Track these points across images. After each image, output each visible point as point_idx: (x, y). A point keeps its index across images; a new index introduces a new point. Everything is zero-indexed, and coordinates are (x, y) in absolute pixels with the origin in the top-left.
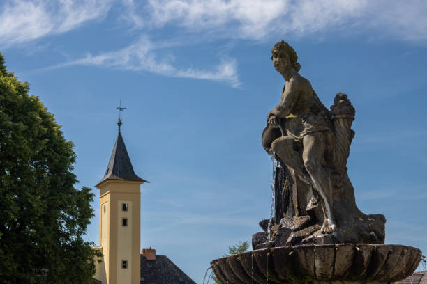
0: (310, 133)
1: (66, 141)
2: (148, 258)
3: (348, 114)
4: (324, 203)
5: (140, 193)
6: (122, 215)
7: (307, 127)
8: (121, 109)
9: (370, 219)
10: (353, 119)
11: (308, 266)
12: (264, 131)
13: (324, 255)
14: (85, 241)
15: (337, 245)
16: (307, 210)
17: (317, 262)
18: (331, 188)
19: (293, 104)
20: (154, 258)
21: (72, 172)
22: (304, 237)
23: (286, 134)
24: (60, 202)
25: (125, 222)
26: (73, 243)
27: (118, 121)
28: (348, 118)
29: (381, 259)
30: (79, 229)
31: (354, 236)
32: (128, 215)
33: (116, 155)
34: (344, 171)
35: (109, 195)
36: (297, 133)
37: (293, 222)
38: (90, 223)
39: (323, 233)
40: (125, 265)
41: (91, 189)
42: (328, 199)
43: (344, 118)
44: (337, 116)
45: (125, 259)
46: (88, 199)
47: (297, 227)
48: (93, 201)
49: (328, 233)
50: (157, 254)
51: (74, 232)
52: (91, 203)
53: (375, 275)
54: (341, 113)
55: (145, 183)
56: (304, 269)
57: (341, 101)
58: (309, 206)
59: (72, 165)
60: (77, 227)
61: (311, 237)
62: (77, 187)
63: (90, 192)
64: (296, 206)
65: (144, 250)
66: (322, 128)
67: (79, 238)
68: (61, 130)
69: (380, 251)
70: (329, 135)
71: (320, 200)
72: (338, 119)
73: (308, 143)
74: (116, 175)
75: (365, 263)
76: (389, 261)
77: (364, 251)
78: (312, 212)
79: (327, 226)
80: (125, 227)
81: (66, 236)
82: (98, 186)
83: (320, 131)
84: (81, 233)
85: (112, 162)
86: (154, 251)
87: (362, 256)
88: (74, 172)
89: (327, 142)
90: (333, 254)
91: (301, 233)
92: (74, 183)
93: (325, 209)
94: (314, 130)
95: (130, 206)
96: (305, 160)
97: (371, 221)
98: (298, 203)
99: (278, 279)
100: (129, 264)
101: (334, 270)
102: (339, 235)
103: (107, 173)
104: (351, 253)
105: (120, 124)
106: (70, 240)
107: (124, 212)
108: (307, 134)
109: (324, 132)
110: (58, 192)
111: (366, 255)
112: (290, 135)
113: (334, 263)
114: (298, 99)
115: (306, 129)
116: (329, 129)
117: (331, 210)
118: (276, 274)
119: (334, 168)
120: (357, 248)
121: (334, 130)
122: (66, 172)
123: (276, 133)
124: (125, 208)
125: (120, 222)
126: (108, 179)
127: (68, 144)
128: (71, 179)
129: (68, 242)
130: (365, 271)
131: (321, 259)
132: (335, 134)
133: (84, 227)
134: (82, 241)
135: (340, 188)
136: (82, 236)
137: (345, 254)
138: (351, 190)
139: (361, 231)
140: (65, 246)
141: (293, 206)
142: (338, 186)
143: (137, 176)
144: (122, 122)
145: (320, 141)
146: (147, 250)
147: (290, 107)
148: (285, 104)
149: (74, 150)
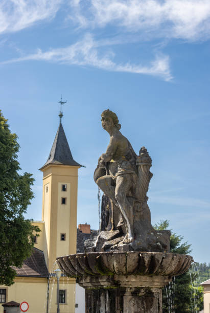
0: (121, 175)
1: (11, 134)
2: (84, 232)
3: (147, 162)
4: (126, 223)
5: (77, 176)
6: (61, 194)
7: (120, 170)
8: (62, 103)
9: (158, 234)
10: (151, 166)
11: (109, 265)
12: (96, 170)
13: (119, 259)
14: (26, 218)
15: (128, 252)
16: (118, 226)
17: (115, 263)
18: (132, 213)
19: (112, 154)
20: (89, 233)
21: (16, 159)
22: (112, 245)
23: (109, 174)
24: (5, 186)
25: (64, 201)
26: (15, 220)
27: (59, 114)
28: (146, 165)
29: (157, 262)
30: (21, 208)
31: (145, 245)
32: (66, 194)
33: (57, 143)
34: (144, 200)
35: (51, 177)
36: (114, 174)
37: (107, 235)
38: (30, 204)
39: (124, 243)
40: (63, 237)
41: (31, 175)
42: (129, 220)
43: (144, 165)
44: (139, 164)
45: (63, 232)
46: (29, 183)
47: (109, 237)
48: (33, 184)
49: (126, 243)
50: (91, 229)
51: (16, 210)
52: (31, 187)
53: (155, 272)
54: (142, 162)
55: (82, 167)
56: (107, 268)
57: (142, 154)
58: (119, 224)
59: (16, 154)
60: (19, 207)
61: (116, 245)
62: (20, 173)
63: (31, 177)
64: (112, 223)
65: (80, 225)
66: (129, 171)
67: (21, 216)
68: (8, 123)
69: (156, 257)
70: (134, 176)
71: (124, 221)
72: (140, 165)
73: (119, 181)
74: (58, 160)
75: (146, 265)
76: (163, 264)
77: (145, 257)
78: (120, 228)
79: (127, 238)
80: (63, 205)
81: (10, 214)
82: (41, 169)
83: (128, 173)
84: (22, 212)
85: (54, 149)
86: (89, 226)
87: (144, 260)
88: (18, 160)
89: (132, 180)
90: (125, 258)
91: (111, 242)
92: (17, 169)
93: (127, 226)
94: (124, 173)
95: (68, 187)
96: (116, 193)
97: (159, 235)
98: (114, 221)
99: (92, 272)
100: (67, 238)
101: (126, 268)
102: (134, 245)
103: (49, 159)
104: (137, 257)
105: (61, 116)
106: (12, 217)
107: (64, 192)
108: (119, 175)
109: (130, 174)
110: (4, 177)
111: (147, 260)
112: (111, 175)
113: (126, 264)
114: (116, 150)
115: (119, 172)
116: (134, 172)
117: (131, 228)
118: (91, 270)
119: (136, 199)
120: (141, 255)
121: (137, 173)
122: (11, 159)
123: (103, 172)
124: (64, 189)
125: (60, 201)
126: (50, 164)
127: (12, 136)
128: (15, 166)
129: (11, 219)
130: (147, 270)
131: (117, 261)
132: (138, 175)
133: (24, 207)
134: (23, 218)
135: (140, 212)
136: (23, 214)
137: (133, 258)
138: (149, 213)
139: (150, 242)
140: (9, 222)
141: (111, 223)
142: (139, 210)
143: (75, 162)
144: (63, 114)
145: (127, 181)
146: (83, 225)
147: (110, 156)
148: (107, 153)
149: (18, 141)
